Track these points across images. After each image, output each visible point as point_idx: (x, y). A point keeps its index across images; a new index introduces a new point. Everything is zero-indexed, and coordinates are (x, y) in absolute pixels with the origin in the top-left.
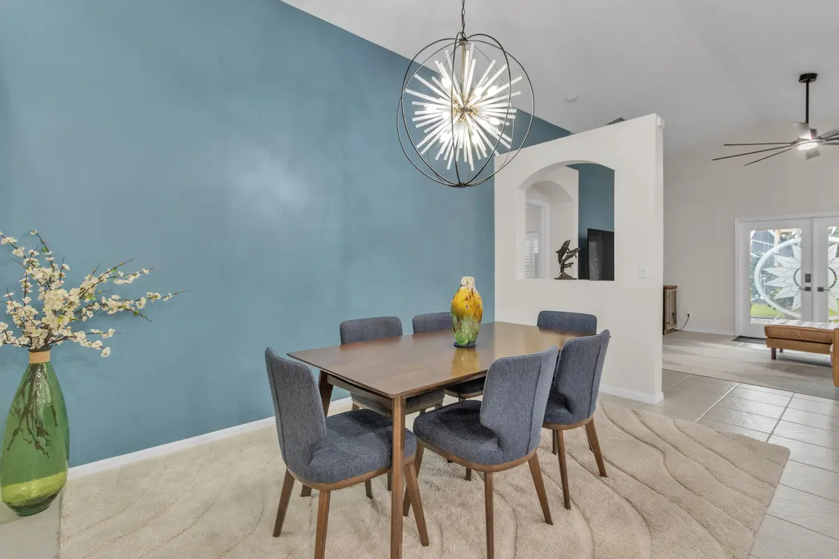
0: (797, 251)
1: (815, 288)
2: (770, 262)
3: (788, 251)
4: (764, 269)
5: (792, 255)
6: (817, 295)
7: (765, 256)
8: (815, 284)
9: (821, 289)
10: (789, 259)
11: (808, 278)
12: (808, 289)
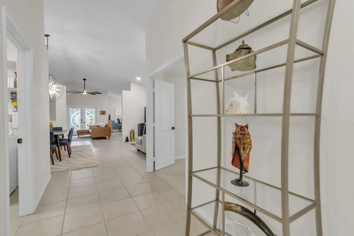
0: (80, 114)
1: (83, 122)
2: (74, 117)
3: (78, 114)
4: (73, 118)
5: (79, 115)
6: (83, 123)
7: (73, 115)
8: (83, 121)
9: (84, 122)
10: (78, 116)
11: (82, 120)
12: (82, 122)
